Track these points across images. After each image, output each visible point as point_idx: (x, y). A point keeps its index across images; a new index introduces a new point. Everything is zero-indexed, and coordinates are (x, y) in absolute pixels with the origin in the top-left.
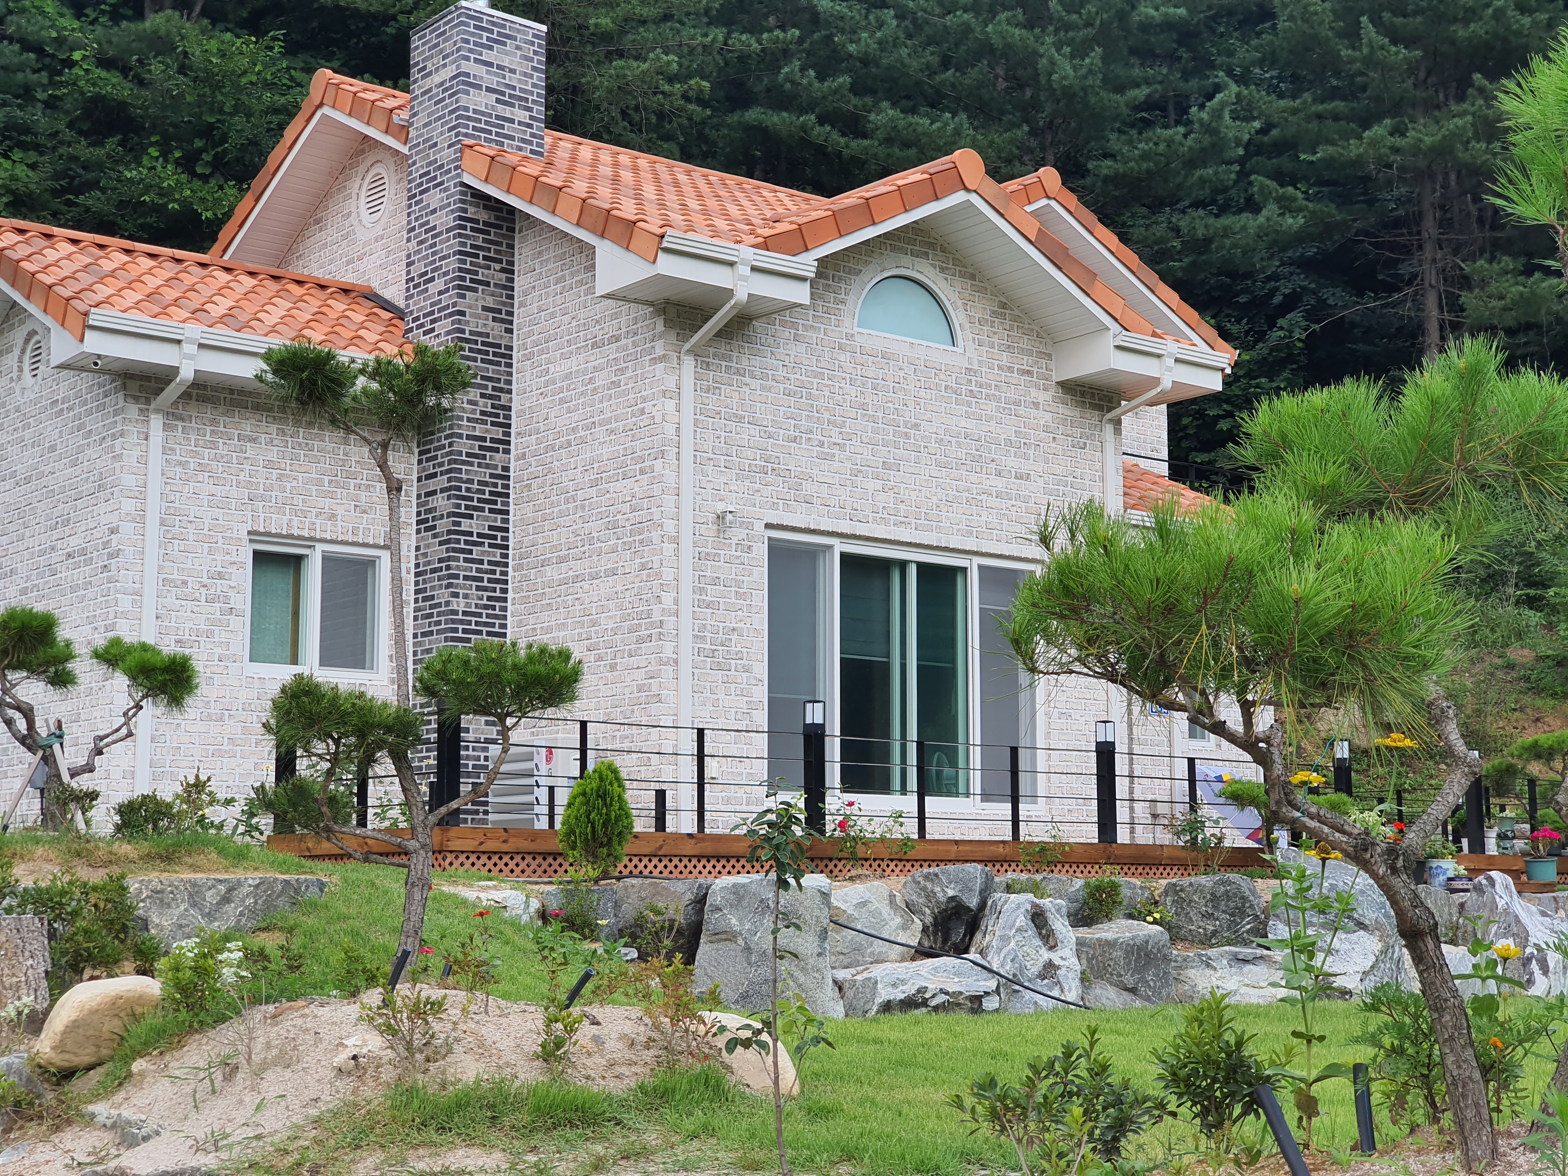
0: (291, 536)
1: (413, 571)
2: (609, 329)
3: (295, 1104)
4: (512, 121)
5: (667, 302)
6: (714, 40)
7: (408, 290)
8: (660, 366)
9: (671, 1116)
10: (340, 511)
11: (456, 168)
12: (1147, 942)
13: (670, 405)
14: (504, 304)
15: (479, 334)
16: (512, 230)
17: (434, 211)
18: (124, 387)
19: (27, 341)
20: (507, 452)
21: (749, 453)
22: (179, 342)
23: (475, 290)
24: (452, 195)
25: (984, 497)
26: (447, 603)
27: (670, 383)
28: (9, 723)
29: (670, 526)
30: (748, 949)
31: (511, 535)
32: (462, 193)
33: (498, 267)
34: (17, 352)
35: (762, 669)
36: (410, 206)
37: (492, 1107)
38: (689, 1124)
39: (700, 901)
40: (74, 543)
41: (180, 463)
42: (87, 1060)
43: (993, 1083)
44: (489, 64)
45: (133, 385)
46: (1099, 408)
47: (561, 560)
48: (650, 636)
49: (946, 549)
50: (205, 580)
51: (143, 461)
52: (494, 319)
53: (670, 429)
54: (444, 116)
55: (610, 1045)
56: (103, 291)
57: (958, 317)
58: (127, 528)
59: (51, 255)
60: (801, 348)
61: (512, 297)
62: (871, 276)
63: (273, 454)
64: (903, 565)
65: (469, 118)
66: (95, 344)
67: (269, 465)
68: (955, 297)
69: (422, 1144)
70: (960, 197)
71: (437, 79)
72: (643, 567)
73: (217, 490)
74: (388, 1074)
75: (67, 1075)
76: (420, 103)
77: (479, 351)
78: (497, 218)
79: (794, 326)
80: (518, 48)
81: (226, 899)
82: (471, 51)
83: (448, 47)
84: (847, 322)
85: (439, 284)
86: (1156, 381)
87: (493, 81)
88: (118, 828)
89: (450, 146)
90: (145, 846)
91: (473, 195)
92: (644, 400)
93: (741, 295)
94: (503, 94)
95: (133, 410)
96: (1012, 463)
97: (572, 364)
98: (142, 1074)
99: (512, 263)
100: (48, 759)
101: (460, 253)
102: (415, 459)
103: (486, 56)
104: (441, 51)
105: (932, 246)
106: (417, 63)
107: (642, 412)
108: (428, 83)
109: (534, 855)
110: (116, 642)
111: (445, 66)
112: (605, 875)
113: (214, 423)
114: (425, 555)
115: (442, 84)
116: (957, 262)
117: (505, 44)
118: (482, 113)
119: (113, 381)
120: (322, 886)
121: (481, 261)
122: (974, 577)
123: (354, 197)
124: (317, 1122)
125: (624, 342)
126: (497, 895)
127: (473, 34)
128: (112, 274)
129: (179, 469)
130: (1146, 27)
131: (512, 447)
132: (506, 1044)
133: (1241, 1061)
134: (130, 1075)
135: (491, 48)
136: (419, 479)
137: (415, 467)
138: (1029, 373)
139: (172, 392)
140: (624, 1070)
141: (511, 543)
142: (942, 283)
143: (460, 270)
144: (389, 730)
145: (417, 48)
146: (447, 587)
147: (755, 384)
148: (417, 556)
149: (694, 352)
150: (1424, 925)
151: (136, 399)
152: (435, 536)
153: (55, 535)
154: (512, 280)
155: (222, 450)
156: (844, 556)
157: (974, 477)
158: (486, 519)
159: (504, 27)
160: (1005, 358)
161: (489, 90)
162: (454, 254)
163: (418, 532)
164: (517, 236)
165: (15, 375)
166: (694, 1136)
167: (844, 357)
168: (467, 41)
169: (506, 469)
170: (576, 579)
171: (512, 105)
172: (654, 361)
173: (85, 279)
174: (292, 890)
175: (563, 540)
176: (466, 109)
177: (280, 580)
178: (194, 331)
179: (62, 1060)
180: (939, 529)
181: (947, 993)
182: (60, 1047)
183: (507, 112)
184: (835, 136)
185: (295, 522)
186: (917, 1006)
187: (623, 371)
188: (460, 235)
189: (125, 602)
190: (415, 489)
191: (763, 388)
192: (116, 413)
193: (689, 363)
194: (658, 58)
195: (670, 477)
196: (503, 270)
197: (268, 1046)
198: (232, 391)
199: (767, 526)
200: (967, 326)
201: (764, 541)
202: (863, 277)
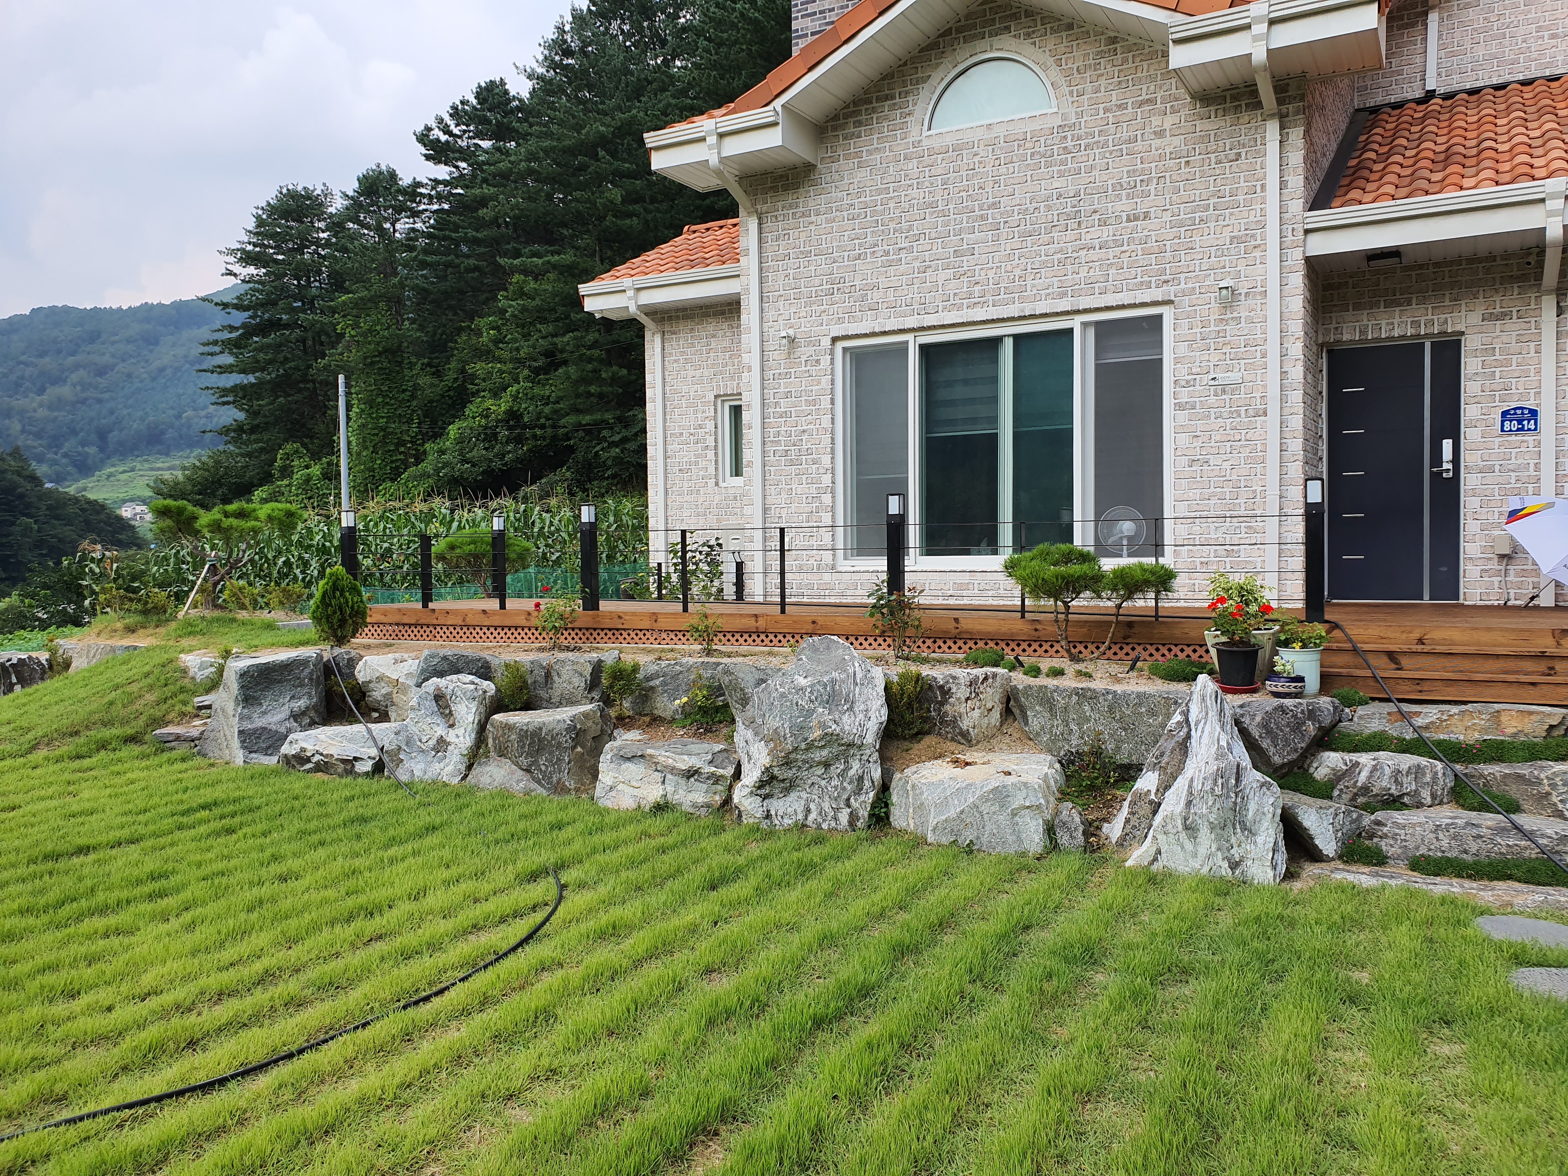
62: (942, 78)
84: (914, 131)
95: (649, 334)
155: (698, 346)
157: (1069, 235)
160: (1115, 97)
180: (1022, 300)
193: (755, 222)
199: (835, 340)
200: (1062, 81)
201: (832, 353)
202: (933, 81)
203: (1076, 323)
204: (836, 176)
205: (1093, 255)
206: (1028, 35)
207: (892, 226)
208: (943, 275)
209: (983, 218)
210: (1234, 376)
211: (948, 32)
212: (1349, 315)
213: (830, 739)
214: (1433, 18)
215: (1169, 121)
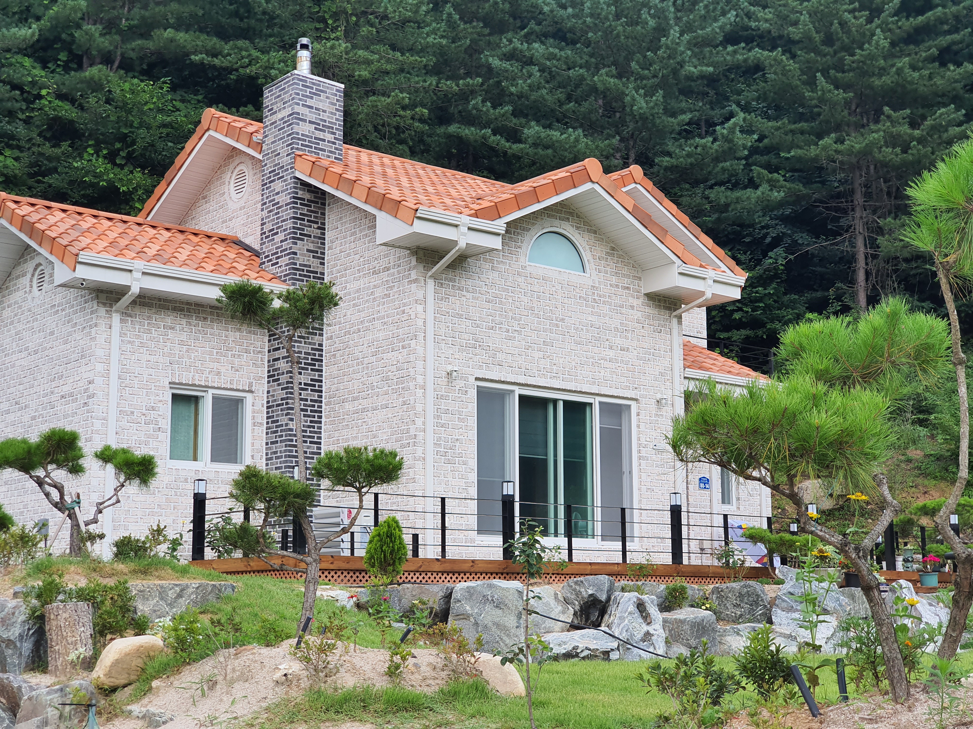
0: (194, 385)
1: (265, 405)
2: (384, 263)
3: (254, 701)
4: (324, 140)
5: (418, 248)
6: (430, 84)
7: (262, 239)
8: (414, 286)
9: (459, 706)
10: (223, 370)
11: (291, 168)
12: (703, 620)
13: (420, 308)
14: (319, 248)
15: (305, 266)
16: (324, 204)
17: (278, 193)
18: (97, 297)
19: (35, 270)
20: (321, 335)
21: (466, 336)
22: (130, 271)
23: (303, 240)
24: (289, 184)
25: (602, 361)
26: (287, 425)
27: (420, 295)
28: (47, 495)
29: (420, 379)
30: (476, 624)
31: (323, 384)
32: (296, 183)
33: (316, 226)
34: (29, 276)
35: (473, 463)
36: (263, 190)
37: (363, 701)
38: (469, 710)
39: (448, 597)
40: (66, 389)
41: (130, 342)
42: (123, 682)
43: (659, 667)
44: (311, 107)
45: (103, 296)
46: (669, 309)
47: (355, 399)
48: (409, 444)
49: (580, 392)
50: (144, 411)
51: (108, 341)
52: (314, 257)
53: (420, 323)
54: (284, 137)
55: (423, 668)
56: (85, 241)
57: (586, 256)
58: (99, 381)
59: (52, 220)
60: (496, 274)
61: (324, 244)
62: (536, 232)
63: (184, 336)
64: (555, 402)
65: (299, 139)
66: (82, 272)
67: (182, 343)
68: (585, 244)
69: (328, 720)
70: (588, 186)
71: (280, 116)
72: (404, 403)
73: (151, 358)
74: (305, 683)
75: (114, 690)
76: (270, 130)
77: (305, 276)
78: (315, 197)
79: (492, 261)
80: (327, 98)
81: (180, 596)
82: (300, 100)
83: (286, 97)
84: (522, 259)
85: (281, 236)
86: (703, 293)
87: (313, 117)
88: (116, 555)
89: (287, 155)
90: (132, 565)
91: (301, 184)
92: (405, 305)
93: (462, 244)
94: (319, 124)
95: (102, 311)
96: (619, 341)
97: (361, 284)
98: (158, 688)
99: (324, 224)
100: (72, 516)
101: (294, 218)
102: (266, 339)
103: (309, 102)
104: (282, 100)
105: (571, 214)
106: (268, 106)
107: (403, 312)
108: (275, 118)
109: (349, 571)
110: (107, 448)
111: (284, 108)
112: (391, 583)
113: (149, 318)
114: (273, 396)
115: (283, 119)
116: (586, 223)
117: (320, 95)
118: (307, 136)
119: (90, 294)
120: (233, 588)
121: (306, 222)
122: (596, 409)
123: (227, 183)
124: (267, 709)
125: (392, 271)
126: (333, 593)
127: (301, 90)
128: (88, 230)
129: (129, 346)
130: (690, 78)
131: (324, 332)
132: (367, 668)
133: (779, 659)
134: (150, 688)
135: (312, 98)
136: (269, 351)
137: (267, 344)
138: (628, 288)
139: (126, 300)
140: (431, 682)
141: (324, 389)
142: (577, 236)
143: (294, 228)
144: (297, 496)
145: (267, 97)
146: (287, 415)
147: (469, 295)
148: (268, 397)
149: (434, 277)
150: (873, 584)
151: (104, 304)
152: (279, 385)
153: (54, 384)
154: (324, 234)
155: (154, 334)
156: (521, 397)
157: (596, 350)
158: (309, 375)
159: (319, 85)
160: (614, 280)
161: (310, 122)
162: (291, 218)
163: (269, 382)
164: (327, 207)
165: (28, 289)
166: (473, 716)
167: (521, 279)
168: (298, 94)
169: (321, 345)
170: (363, 410)
171: (324, 131)
172: (410, 282)
173: (74, 234)
174: (218, 591)
175: (356, 387)
176: (298, 134)
177: (187, 411)
178: (139, 265)
179: (108, 682)
180: (576, 381)
181: (590, 650)
182: (108, 675)
183: (321, 135)
184: (503, 141)
185: (197, 377)
186: (573, 657)
187: (391, 288)
188: (294, 207)
189: (98, 424)
190: (266, 357)
191: (474, 298)
192: (92, 313)
193: (431, 283)
194: (397, 95)
195: (420, 350)
196: (319, 228)
197: (234, 670)
198: (160, 300)
199: (475, 379)
201: (475, 388)
203: (596, 401)
206: (577, 228)
207: (510, 314)
208: (537, 355)
210: (662, 446)
215: (636, 302)
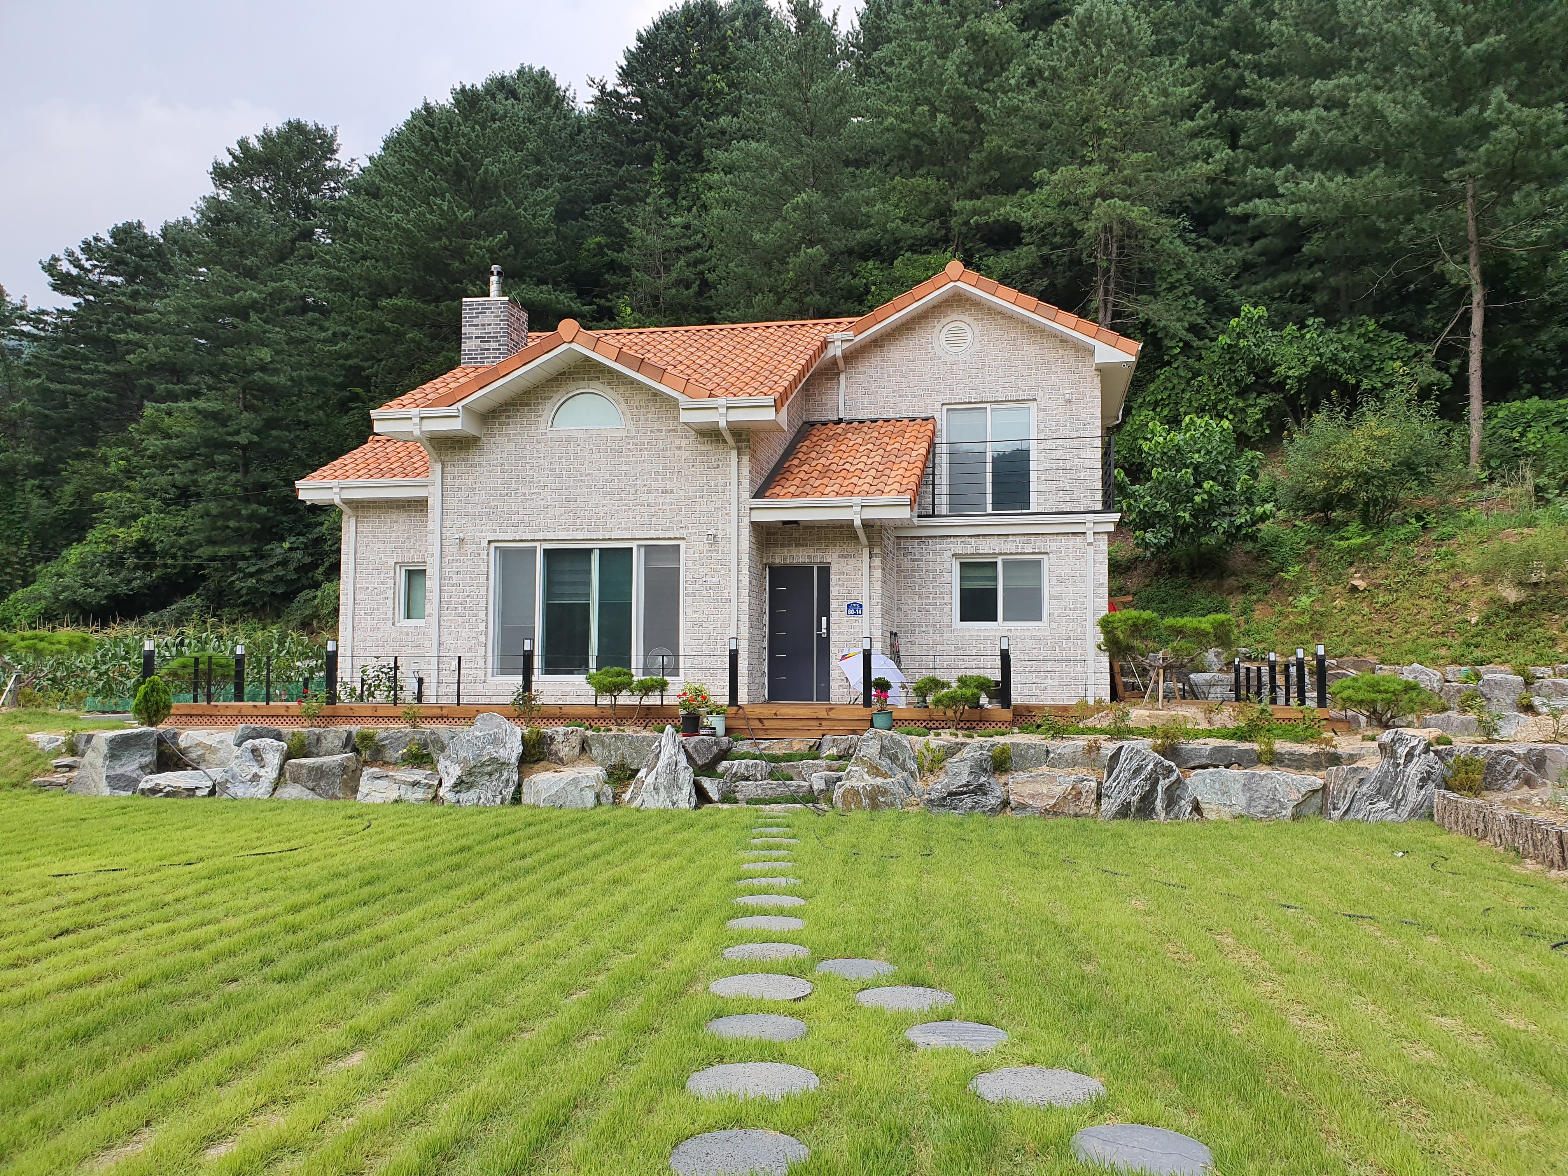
44: (477, 325)
51: (349, 538)
57: (621, 408)
60: (512, 446)
62: (559, 398)
63: (405, 527)
65: (466, 354)
67: (404, 531)
68: (618, 397)
70: (565, 347)
79: (508, 435)
80: (492, 312)
82: (467, 321)
84: (542, 426)
96: (660, 484)
103: (475, 321)
105: (601, 371)
113: (379, 517)
117: (485, 313)
122: (635, 552)
135: (478, 317)
142: (609, 391)
156: (545, 551)
157: (630, 497)
159: (484, 305)
160: (656, 425)
167: (539, 446)
176: (465, 350)
180: (604, 530)
181: (171, 787)
186: (158, 792)
191: (488, 471)
199: (490, 542)
200: (628, 412)
201: (488, 550)
202: (554, 400)
203: (634, 545)
204: (493, 446)
205: (644, 509)
206: (609, 384)
207: (528, 479)
208: (558, 511)
209: (582, 481)
210: (715, 581)
211: (563, 373)
212: (779, 550)
213: (493, 760)
214: (842, 377)
215: (684, 443)
